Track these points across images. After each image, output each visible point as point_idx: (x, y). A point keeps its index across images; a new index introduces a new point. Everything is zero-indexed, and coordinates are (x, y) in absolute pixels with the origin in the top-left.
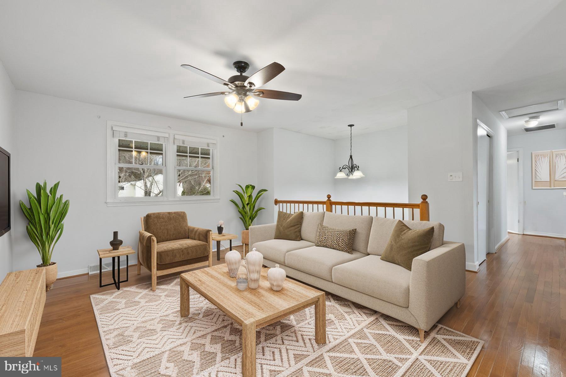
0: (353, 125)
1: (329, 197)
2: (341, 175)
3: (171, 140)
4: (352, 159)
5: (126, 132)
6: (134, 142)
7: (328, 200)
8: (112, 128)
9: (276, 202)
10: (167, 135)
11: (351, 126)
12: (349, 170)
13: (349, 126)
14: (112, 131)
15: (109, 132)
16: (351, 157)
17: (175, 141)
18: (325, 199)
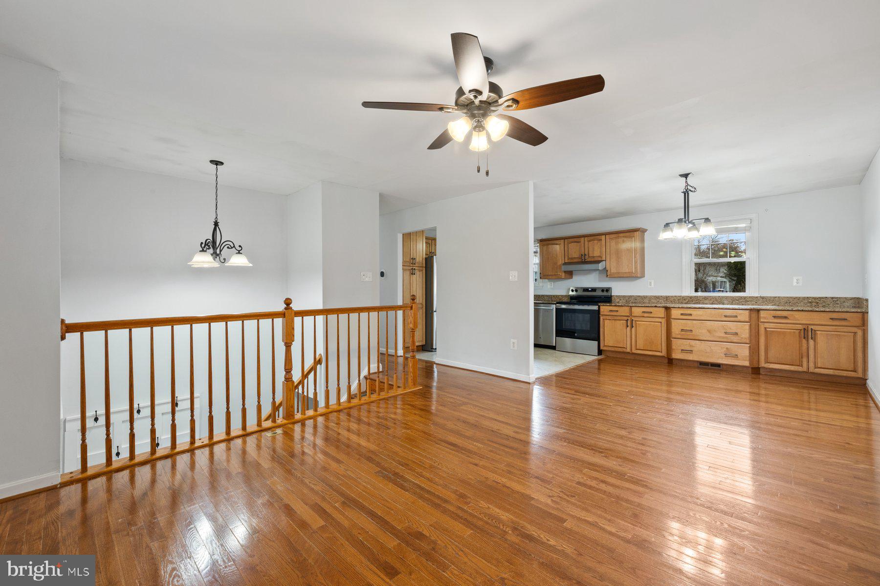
0: (222, 163)
1: (288, 302)
7: (286, 309)
11: (217, 163)
13: (212, 162)
18: (281, 307)
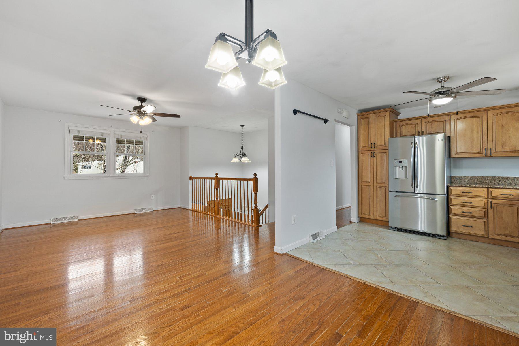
0: (244, 126)
1: (217, 174)
2: (236, 160)
3: (112, 135)
4: (243, 149)
5: (78, 130)
6: (84, 137)
7: (216, 177)
8: (69, 128)
9: (191, 178)
10: (109, 132)
11: (242, 126)
12: (241, 156)
13: (241, 126)
14: (69, 130)
15: (67, 131)
16: (242, 147)
17: (115, 135)
18: (214, 176)
